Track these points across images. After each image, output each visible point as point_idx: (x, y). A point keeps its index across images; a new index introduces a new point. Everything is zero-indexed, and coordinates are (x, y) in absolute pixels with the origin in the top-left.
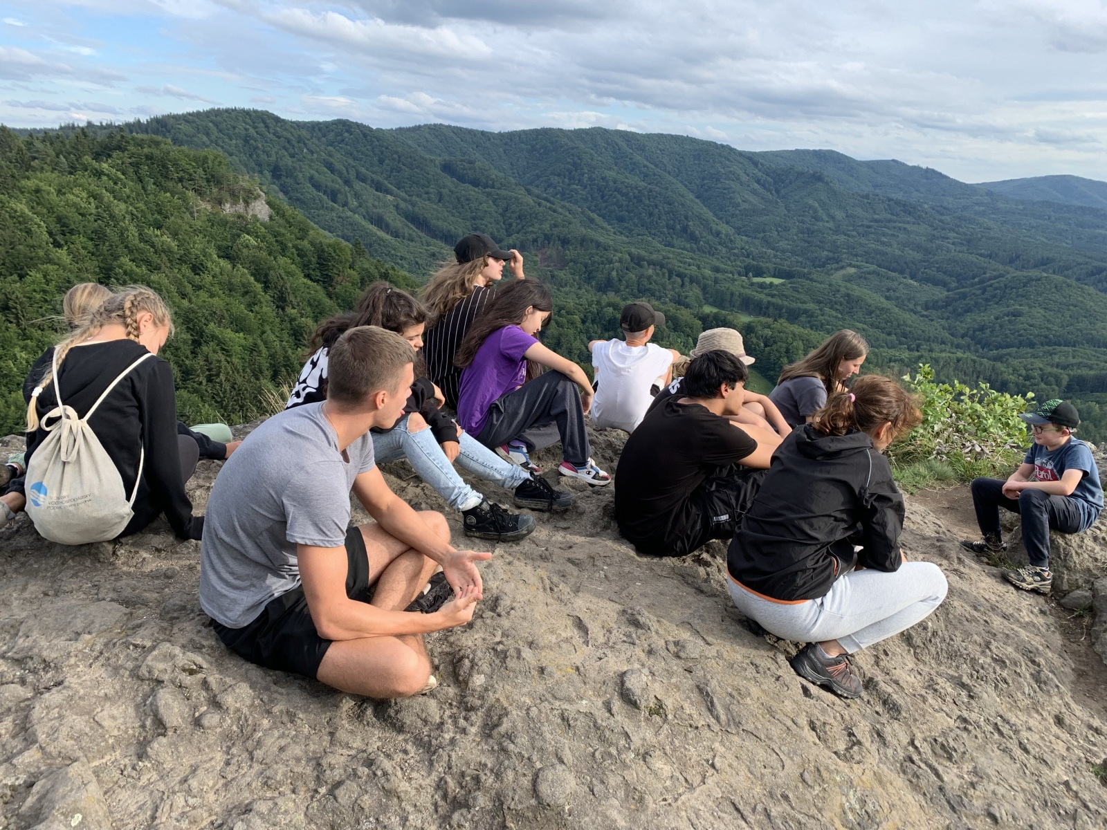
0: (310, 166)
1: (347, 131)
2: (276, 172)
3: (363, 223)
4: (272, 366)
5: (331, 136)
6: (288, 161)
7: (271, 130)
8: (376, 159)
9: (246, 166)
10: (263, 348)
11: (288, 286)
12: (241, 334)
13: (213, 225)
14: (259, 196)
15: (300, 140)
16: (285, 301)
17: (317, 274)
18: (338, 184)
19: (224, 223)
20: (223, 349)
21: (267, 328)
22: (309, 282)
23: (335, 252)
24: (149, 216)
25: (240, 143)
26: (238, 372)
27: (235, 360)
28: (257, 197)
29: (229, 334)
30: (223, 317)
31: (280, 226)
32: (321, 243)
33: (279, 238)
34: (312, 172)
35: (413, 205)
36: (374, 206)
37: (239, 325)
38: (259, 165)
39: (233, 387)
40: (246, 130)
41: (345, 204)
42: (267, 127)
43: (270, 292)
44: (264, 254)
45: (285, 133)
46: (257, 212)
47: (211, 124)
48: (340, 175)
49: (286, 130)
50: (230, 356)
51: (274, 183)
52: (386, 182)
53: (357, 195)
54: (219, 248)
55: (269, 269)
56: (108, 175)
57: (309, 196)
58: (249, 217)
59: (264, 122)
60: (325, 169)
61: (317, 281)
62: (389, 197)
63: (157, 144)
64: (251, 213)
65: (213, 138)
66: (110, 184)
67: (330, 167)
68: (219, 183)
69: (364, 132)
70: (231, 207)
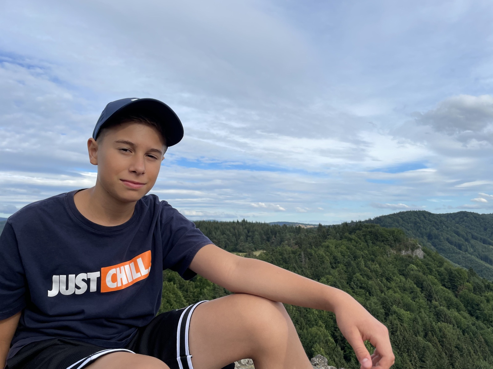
0: (447, 234)
1: (466, 216)
2: (430, 237)
3: (477, 260)
4: (424, 330)
5: (457, 219)
6: (435, 231)
7: (427, 219)
8: (482, 229)
9: (415, 235)
10: (419, 320)
11: (433, 289)
12: (408, 312)
13: (397, 260)
15: (441, 222)
16: (432, 297)
17: (449, 284)
18: (462, 241)
19: (402, 259)
20: (399, 318)
21: (422, 310)
22: (445, 288)
23: (458, 273)
24: (369, 256)
25: (412, 225)
26: (407, 332)
27: (405, 325)
28: (418, 248)
29: (402, 312)
30: (399, 303)
31: (429, 260)
32: (450, 269)
33: (428, 267)
34: (448, 236)
36: (483, 251)
37: (408, 308)
38: (422, 234)
39: (404, 339)
40: (415, 219)
41: (466, 251)
42: (425, 217)
43: (424, 292)
44: (421, 274)
45: (433, 220)
46: (417, 254)
47: (399, 218)
48: (463, 237)
49: (434, 218)
50: (403, 322)
51: (429, 242)
52: (489, 239)
53: (473, 246)
54: (399, 270)
55: (424, 281)
56: (354, 240)
57: (446, 247)
58: (414, 256)
59: (424, 215)
60: (455, 234)
61: (449, 288)
63: (374, 226)
64: (414, 254)
65: (401, 223)
66: (355, 243)
67: (457, 233)
68: (399, 241)
69: (475, 217)
70: (405, 252)
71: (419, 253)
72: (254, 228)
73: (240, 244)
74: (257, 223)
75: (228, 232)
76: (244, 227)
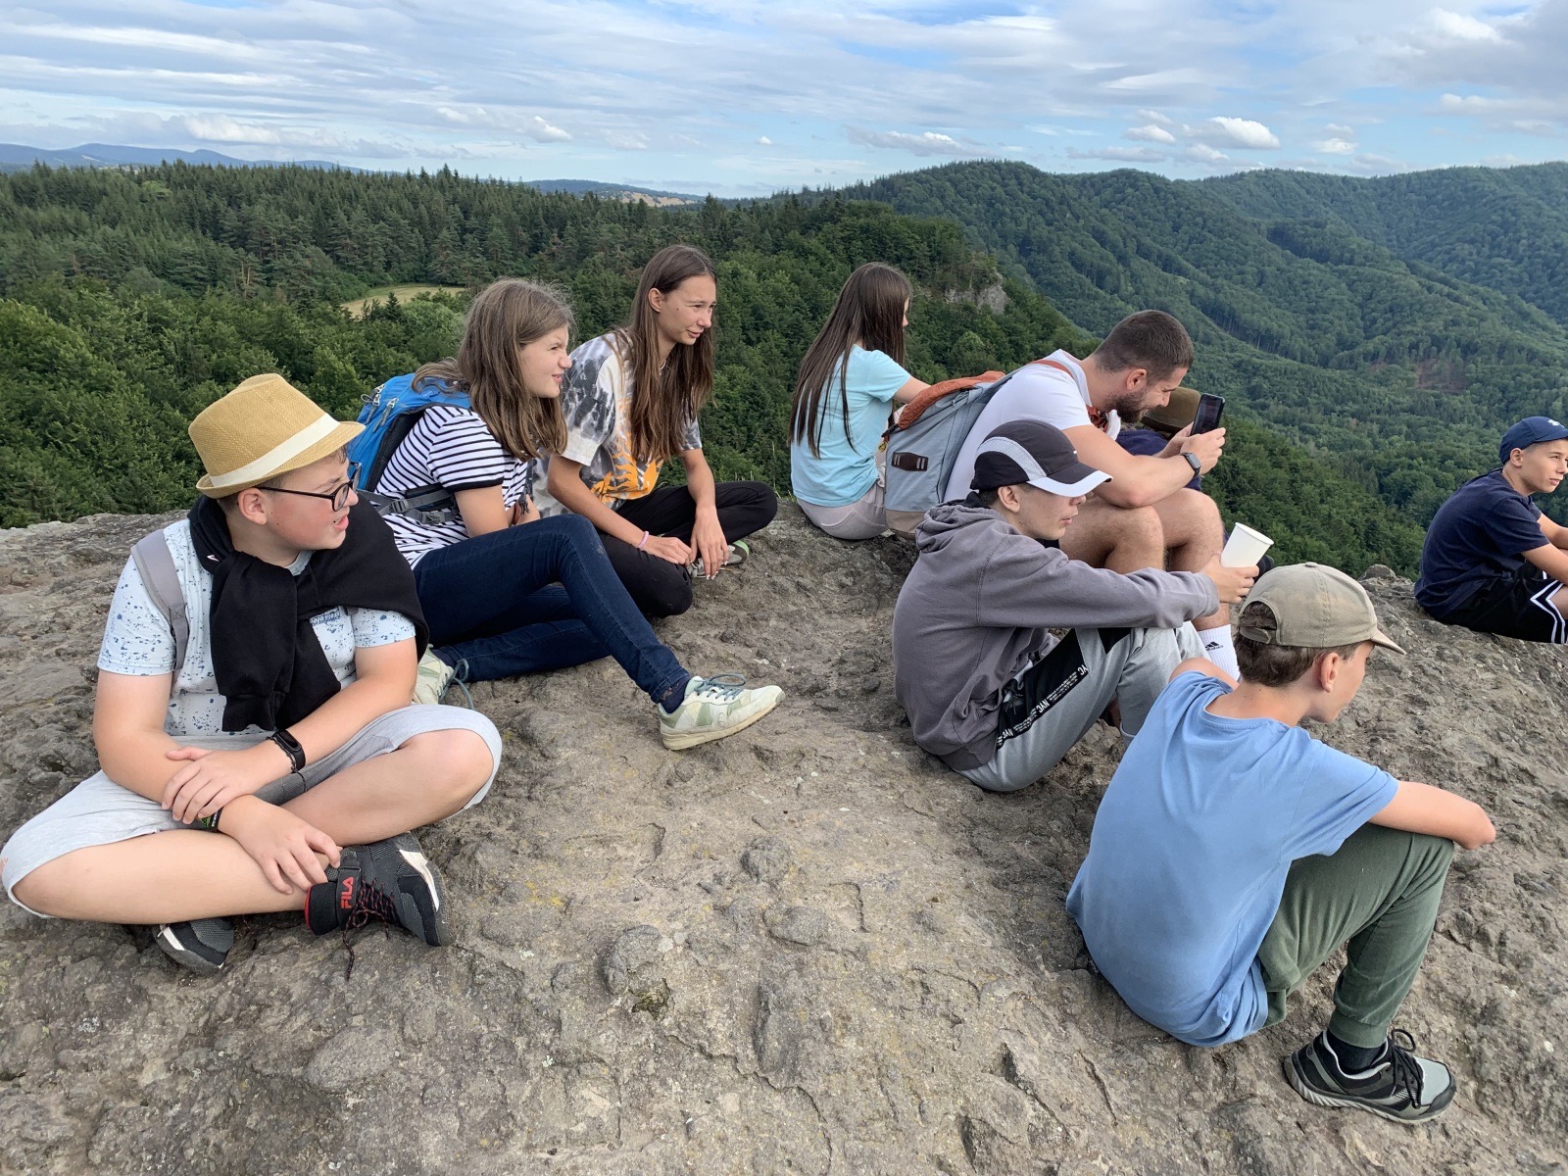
0: (1073, 237)
1: (1131, 186)
2: (1025, 246)
6: (1043, 230)
7: (1026, 189)
8: (1168, 225)
9: (986, 238)
13: (931, 319)
14: (996, 279)
15: (1063, 200)
18: (1109, 262)
19: (945, 316)
25: (982, 206)
28: (993, 281)
31: (1018, 320)
33: (1014, 338)
34: (1075, 245)
35: (1217, 290)
36: (1157, 292)
38: (1003, 236)
40: (993, 189)
41: (1115, 291)
42: (1021, 184)
44: (991, 360)
45: (1043, 192)
46: (989, 301)
47: (947, 184)
48: (1114, 249)
49: (1045, 187)
51: (1020, 262)
52: (1180, 258)
53: (1134, 278)
54: (934, 349)
56: (816, 254)
57: (1065, 279)
58: (979, 307)
59: (1017, 178)
60: (1093, 240)
62: (1182, 280)
63: (876, 211)
64: (981, 302)
65: (949, 201)
66: (816, 265)
67: (1101, 238)
68: (945, 262)
69: (1156, 186)
70: (957, 294)
71: (995, 298)
72: (486, 203)
73: (442, 258)
74: (494, 182)
75: (394, 214)
76: (449, 196)
